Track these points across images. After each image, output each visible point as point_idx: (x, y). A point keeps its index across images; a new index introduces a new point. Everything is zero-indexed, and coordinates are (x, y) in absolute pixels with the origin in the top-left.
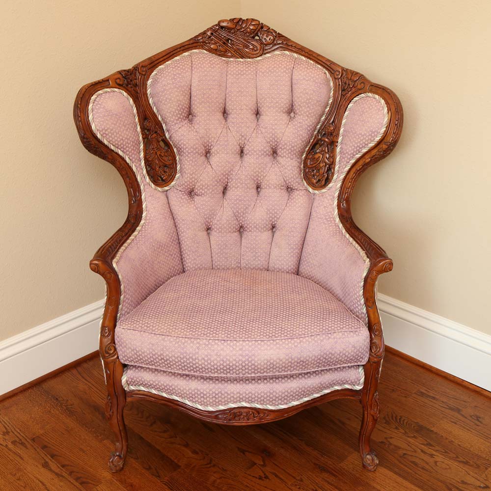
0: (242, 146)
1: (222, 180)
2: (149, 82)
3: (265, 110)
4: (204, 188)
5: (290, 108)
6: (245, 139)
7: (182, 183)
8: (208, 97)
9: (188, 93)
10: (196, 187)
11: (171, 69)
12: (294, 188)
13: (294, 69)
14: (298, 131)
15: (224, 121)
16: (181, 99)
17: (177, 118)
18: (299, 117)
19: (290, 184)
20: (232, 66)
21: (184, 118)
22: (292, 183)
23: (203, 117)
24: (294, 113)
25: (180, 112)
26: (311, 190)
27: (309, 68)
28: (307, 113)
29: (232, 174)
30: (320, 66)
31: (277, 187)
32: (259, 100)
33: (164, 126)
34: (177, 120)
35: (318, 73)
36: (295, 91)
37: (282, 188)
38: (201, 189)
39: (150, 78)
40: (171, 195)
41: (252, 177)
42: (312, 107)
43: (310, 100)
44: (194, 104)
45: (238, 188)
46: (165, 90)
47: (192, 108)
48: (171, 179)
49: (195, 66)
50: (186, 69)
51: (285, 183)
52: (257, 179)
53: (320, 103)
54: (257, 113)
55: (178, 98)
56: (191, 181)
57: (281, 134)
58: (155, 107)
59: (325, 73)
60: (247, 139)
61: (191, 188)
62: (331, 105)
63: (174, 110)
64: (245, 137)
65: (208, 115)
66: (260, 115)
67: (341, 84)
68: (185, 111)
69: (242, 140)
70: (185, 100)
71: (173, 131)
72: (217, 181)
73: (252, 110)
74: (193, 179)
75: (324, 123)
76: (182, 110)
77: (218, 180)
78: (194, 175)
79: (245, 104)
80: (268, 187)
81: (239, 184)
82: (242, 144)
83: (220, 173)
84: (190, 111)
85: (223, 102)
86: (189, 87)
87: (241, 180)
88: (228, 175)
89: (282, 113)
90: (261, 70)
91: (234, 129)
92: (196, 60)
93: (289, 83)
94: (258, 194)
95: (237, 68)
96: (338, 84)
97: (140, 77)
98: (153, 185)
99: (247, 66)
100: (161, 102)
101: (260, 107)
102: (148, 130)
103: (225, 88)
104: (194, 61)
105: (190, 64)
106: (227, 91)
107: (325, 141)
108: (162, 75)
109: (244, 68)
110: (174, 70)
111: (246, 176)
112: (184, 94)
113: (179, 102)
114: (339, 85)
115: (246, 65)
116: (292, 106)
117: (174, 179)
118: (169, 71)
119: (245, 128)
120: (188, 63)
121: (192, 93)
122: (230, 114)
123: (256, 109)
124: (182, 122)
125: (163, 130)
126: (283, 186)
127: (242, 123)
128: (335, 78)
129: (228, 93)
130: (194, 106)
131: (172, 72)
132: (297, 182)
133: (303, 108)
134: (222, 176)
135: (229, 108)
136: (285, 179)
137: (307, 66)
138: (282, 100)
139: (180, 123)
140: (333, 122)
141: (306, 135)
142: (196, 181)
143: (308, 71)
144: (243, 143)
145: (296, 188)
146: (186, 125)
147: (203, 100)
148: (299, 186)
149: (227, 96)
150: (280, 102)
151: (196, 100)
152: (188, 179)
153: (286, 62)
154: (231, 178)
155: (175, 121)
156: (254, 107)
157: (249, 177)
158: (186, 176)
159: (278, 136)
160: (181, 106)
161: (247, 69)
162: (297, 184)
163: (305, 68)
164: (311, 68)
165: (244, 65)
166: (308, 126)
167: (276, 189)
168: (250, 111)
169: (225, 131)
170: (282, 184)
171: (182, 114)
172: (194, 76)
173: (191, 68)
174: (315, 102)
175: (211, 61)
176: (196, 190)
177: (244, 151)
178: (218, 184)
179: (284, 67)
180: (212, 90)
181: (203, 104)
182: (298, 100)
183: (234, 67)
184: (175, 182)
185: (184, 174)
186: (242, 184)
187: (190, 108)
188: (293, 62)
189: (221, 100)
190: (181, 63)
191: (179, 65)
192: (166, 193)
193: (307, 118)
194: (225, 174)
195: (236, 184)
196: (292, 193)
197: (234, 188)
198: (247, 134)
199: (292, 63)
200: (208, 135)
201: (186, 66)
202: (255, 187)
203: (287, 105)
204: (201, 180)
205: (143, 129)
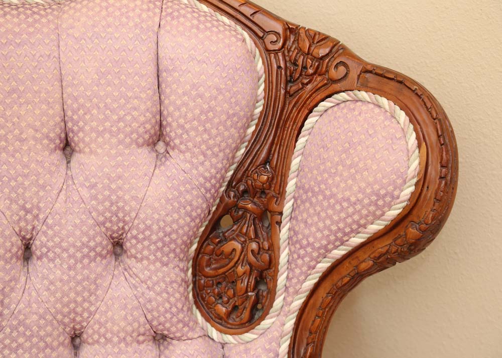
0: (28, 237)
3: (87, 139)
5: (155, 134)
6: (36, 217)
12: (171, 336)
13: (162, 32)
14: (180, 193)
18: (182, 157)
19: (161, 327)
22: (168, 325)
24: (167, 144)
26: (214, 333)
27: (202, 26)
28: (204, 147)
30: (225, 19)
31: (129, 339)
32: (69, 113)
35: (227, 41)
36: (168, 91)
37: (141, 338)
41: (59, 317)
42: (214, 131)
43: (211, 114)
45: (20, 351)
51: (148, 326)
52: (74, 320)
53: (235, 119)
54: (67, 146)
57: (133, 203)
59: (244, 40)
60: (41, 216)
62: (259, 118)
64: (35, 212)
66: (73, 150)
67: (282, 65)
69: (26, 221)
73: (51, 140)
75: (241, 163)
79: (29, 126)
80: (102, 340)
81: (21, 340)
82: (27, 231)
87: (27, 327)
89: (134, 146)
90: (71, 31)
93: (152, 69)
94: (76, 354)
96: (275, 66)
99: (30, 20)
101: (73, 131)
107: (246, 210)
109: (24, 26)
111: (42, 317)
114: (279, 67)
115: (28, 17)
116: (161, 125)
119: (34, 189)
123: (63, 136)
126: (143, 335)
127: (26, 176)
128: (267, 50)
132: (179, 321)
133: (192, 133)
136: (149, 317)
137: (195, 22)
138: (135, 113)
140: (267, 161)
141: (200, 200)
143: (201, 36)
144: (30, 227)
145: (178, 335)
148: (186, 329)
150: (128, 118)
153: (138, 11)
156: (56, 133)
157: (49, 317)
159: (127, 208)
161: (31, 30)
162: (181, 325)
163: (192, 27)
164: (206, 28)
165: (22, 17)
166: (205, 178)
167: (127, 344)
168: (46, 141)
170: (142, 330)
174: (224, 117)
177: (33, 248)
179: (136, 25)
182: (177, 114)
188: (158, 11)
193: (201, 158)
196: (166, 348)
198: (42, 205)
199: (155, 14)
202: (67, 341)
203: (148, 126)
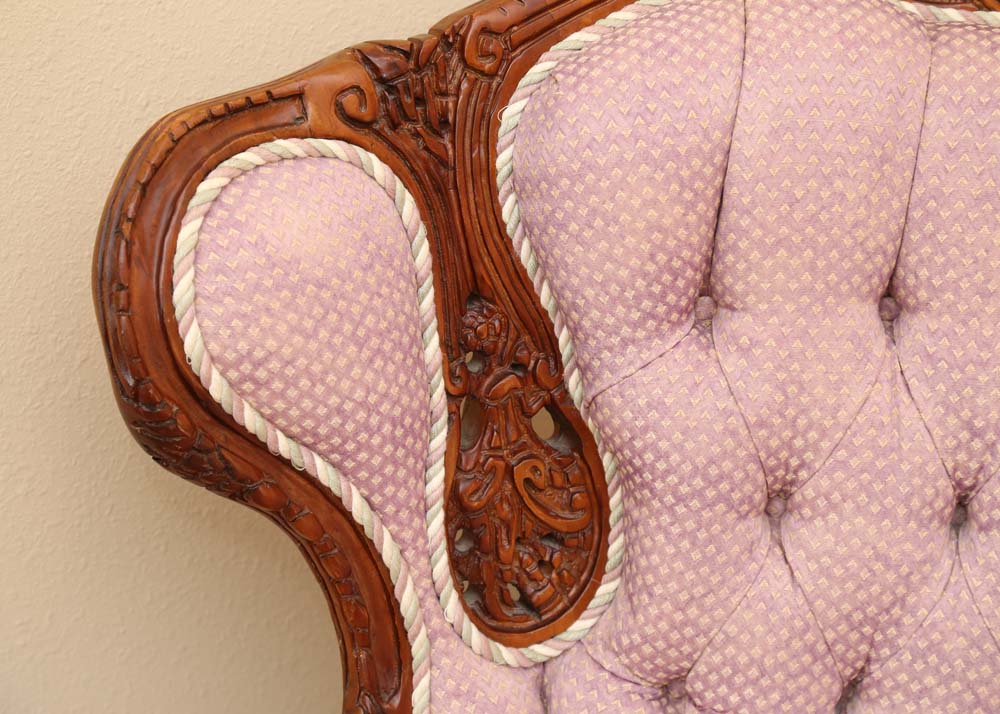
1: (840, 648)
2: (511, 113)
4: (739, 680)
7: (625, 641)
8: (813, 219)
9: (710, 192)
10: (701, 668)
11: (635, 57)
15: (883, 339)
16: (667, 221)
17: (635, 315)
20: (959, 58)
21: (674, 316)
23: (774, 320)
25: (657, 289)
29: (897, 623)
33: (563, 337)
34: (635, 326)
38: (722, 680)
39: (518, 93)
40: (569, 689)
44: (734, 248)
46: (590, 166)
47: (719, 267)
48: (573, 601)
49: (760, 49)
50: (714, 65)
55: (652, 213)
56: (675, 636)
58: (526, 244)
61: (673, 668)
63: (624, 273)
65: (803, 311)
68: (681, 283)
70: (687, 226)
71: (607, 374)
72: (811, 649)
74: (689, 631)
76: (667, 278)
77: (821, 648)
78: (693, 612)
83: (833, 614)
84: (707, 277)
85: (891, 249)
86: (718, 159)
88: (875, 625)
91: (933, 389)
92: (767, 17)
95: (983, 69)
97: (465, 86)
98: (476, 636)
100: (562, 226)
102: (481, 354)
103: (908, 174)
104: (759, 22)
105: (737, 38)
106: (919, 191)
108: (583, 87)
110: (649, 62)
112: (688, 196)
113: (656, 236)
117: (584, 607)
118: (622, 67)
120: (723, 31)
121: (732, 191)
122: (914, 310)
124: (661, 336)
125: (557, 356)
129: (922, 202)
130: (730, 258)
131: (637, 76)
134: (843, 628)
135: (917, 278)
139: (648, 338)
142: (701, 641)
146: (679, 354)
147: (785, 230)
149: (916, 214)
151: (746, 232)
152: (663, 625)
154: (890, 642)
155: (626, 331)
158: (653, 611)
160: (661, 258)
169: (882, 394)
171: (664, 295)
172: (747, 102)
173: (737, 58)
175: (847, 26)
176: (699, 686)
178: (817, 668)
180: (838, 184)
181: (782, 253)
183: (969, 61)
184: (589, 623)
185: (645, 597)
186: (945, 681)
187: (710, 262)
189: (882, 237)
190: (686, 31)
191: (674, 40)
192: (537, 671)
194: (857, 616)
195: (915, 677)
197: (899, 697)
200: (791, 412)
201: (712, 44)
204: (728, 640)
205: (453, 345)
